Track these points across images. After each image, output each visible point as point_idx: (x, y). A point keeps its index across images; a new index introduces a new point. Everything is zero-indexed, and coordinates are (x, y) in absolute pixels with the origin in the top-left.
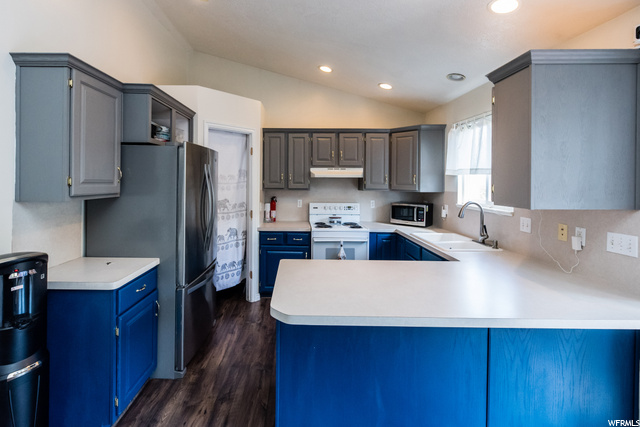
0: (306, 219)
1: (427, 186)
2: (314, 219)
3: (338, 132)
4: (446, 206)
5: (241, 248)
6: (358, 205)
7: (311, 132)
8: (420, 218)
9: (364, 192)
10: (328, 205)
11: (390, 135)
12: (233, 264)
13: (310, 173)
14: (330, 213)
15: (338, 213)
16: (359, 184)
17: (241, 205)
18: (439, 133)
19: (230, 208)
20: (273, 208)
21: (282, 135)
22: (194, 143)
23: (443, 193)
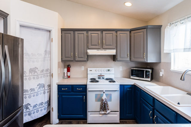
0: (86, 76)
1: (151, 59)
2: (90, 77)
3: (102, 30)
4: (163, 70)
5: (47, 95)
6: (113, 69)
7: (87, 30)
8: (147, 76)
9: (116, 62)
10: (98, 69)
11: (130, 32)
12: (42, 104)
13: (87, 52)
14: (99, 73)
15: (103, 73)
16: (114, 58)
17: (47, 70)
18: (158, 30)
19: (39, 72)
20: (68, 70)
21: (72, 32)
22: (8, 34)
23: (160, 62)
